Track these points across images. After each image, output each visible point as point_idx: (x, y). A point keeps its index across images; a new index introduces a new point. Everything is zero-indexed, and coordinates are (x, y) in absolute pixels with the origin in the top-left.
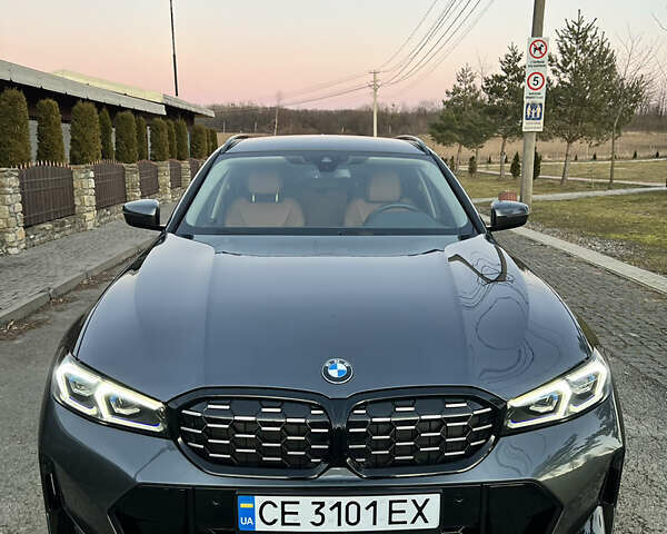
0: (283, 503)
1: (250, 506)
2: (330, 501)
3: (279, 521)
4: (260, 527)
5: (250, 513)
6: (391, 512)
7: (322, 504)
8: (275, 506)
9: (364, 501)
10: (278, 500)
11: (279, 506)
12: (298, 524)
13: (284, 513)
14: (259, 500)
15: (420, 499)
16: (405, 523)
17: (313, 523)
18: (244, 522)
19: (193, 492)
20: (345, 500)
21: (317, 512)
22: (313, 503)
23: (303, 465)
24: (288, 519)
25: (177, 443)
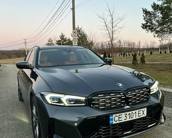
0: (119, 115)
1: (112, 117)
2: (128, 113)
3: (118, 120)
4: (114, 123)
5: (112, 119)
6: (139, 114)
7: (126, 114)
8: (117, 117)
9: (134, 112)
10: (118, 115)
11: (118, 116)
12: (122, 120)
13: (119, 118)
14: (114, 116)
15: (143, 109)
16: (141, 116)
17: (125, 119)
18: (111, 122)
20: (130, 112)
21: (126, 116)
22: (125, 114)
24: (120, 119)
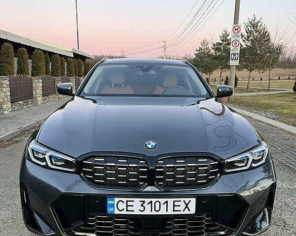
0: (127, 201)
1: (113, 202)
2: (147, 200)
3: (125, 209)
4: (117, 212)
6: (174, 206)
7: (144, 202)
8: (123, 203)
9: (162, 200)
10: (125, 200)
11: (125, 202)
12: (134, 211)
13: (127, 206)
14: (117, 200)
15: (187, 200)
16: (180, 211)
17: (140, 210)
18: (110, 210)
19: (88, 196)
20: (154, 200)
21: (142, 205)
22: (140, 201)
23: (135, 185)
24: (129, 208)
25: (81, 176)
